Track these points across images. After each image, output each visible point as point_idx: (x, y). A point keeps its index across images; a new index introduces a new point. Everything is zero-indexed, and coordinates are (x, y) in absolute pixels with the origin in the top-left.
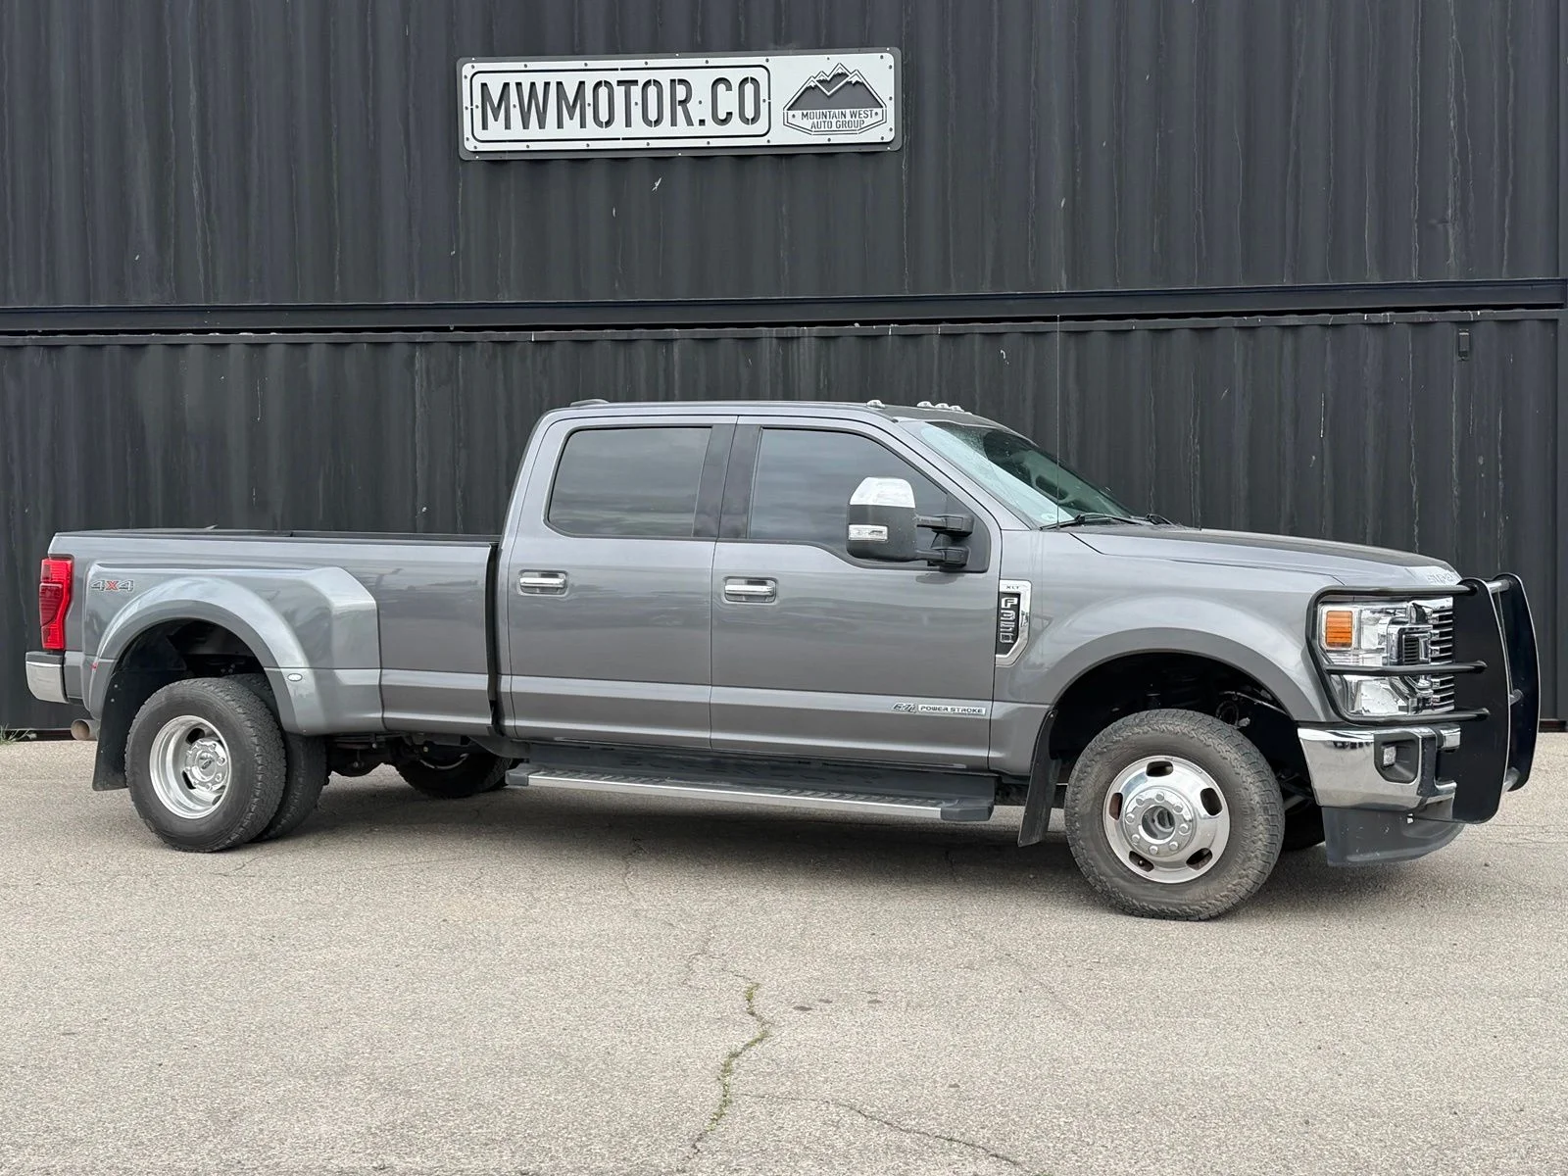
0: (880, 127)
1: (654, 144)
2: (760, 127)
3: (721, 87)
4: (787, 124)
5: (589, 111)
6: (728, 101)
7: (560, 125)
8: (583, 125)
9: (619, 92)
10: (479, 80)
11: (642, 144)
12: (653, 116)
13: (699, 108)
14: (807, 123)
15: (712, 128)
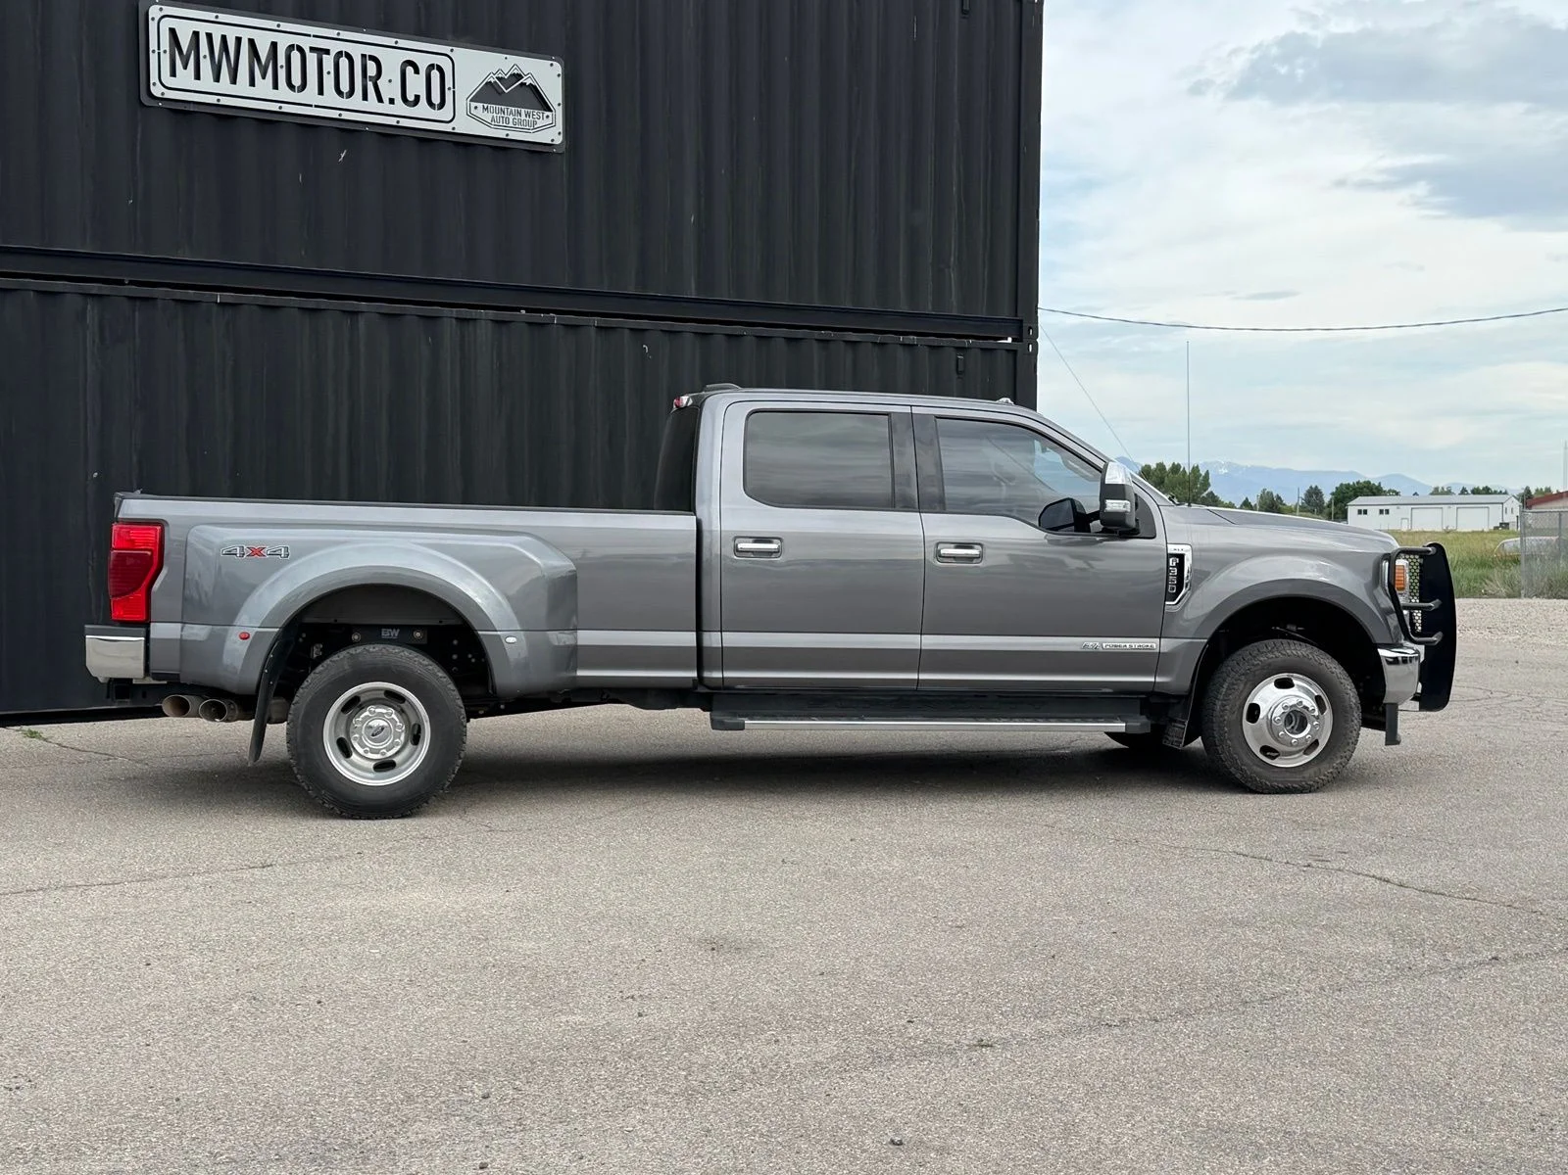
0: (549, 130)
1: (346, 116)
2: (445, 113)
3: (410, 70)
4: (470, 115)
5: (282, 73)
6: (416, 85)
7: (252, 83)
8: (276, 86)
9: (312, 59)
10: (167, 24)
11: (334, 114)
12: (345, 87)
13: (390, 87)
14: (487, 116)
15: (400, 108)
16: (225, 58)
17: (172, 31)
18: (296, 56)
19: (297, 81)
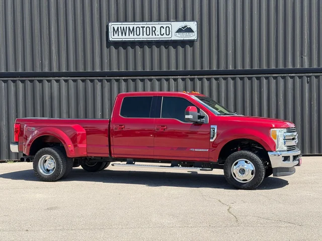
0: (193, 36)
2: (170, 36)
3: (162, 28)
4: (175, 36)
6: (163, 31)
7: (129, 35)
8: (134, 35)
9: (141, 29)
11: (146, 39)
12: (148, 34)
13: (158, 32)
14: (179, 35)
15: (160, 36)
16: (124, 32)
17: (114, 27)
18: (138, 29)
19: (138, 34)
